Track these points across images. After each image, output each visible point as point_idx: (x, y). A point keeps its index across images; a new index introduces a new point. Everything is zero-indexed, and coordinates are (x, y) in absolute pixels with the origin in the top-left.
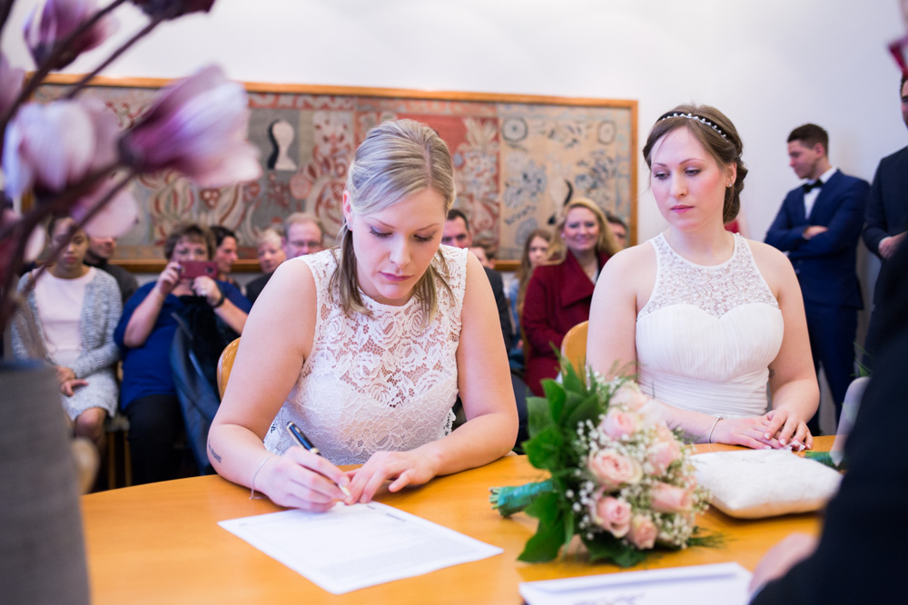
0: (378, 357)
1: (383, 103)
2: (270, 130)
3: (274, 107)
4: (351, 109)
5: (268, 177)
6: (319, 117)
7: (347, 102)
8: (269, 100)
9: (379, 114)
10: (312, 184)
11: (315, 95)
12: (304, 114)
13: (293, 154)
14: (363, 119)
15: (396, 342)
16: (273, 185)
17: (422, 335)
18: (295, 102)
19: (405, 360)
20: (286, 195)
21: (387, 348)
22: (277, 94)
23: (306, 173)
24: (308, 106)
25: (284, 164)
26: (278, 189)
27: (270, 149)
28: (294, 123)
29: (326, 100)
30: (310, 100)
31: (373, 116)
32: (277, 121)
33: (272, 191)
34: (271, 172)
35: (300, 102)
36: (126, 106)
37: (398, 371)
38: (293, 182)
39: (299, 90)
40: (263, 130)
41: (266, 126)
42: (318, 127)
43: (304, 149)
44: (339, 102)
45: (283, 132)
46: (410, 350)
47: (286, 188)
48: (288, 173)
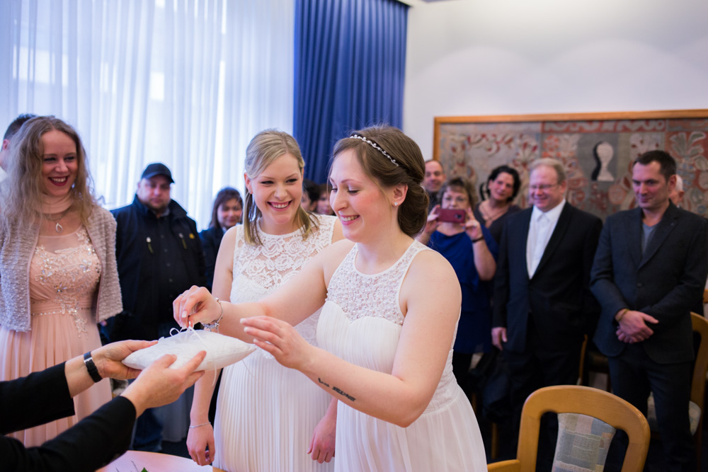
0: (263, 261)
1: (693, 124)
2: (595, 150)
3: (598, 131)
4: (663, 130)
5: (592, 187)
6: (635, 138)
7: (660, 124)
8: (595, 126)
9: (688, 134)
10: (627, 192)
11: (633, 121)
12: (623, 136)
13: (612, 168)
14: (673, 138)
15: (277, 254)
16: (595, 193)
17: (295, 253)
18: (615, 127)
19: (281, 265)
20: (605, 201)
21: (269, 257)
22: (602, 121)
23: (622, 184)
24: (626, 130)
25: (604, 176)
26: (599, 196)
27: (594, 165)
28: (614, 144)
29: (642, 124)
30: (628, 124)
31: (684, 135)
32: (600, 143)
33: (593, 197)
34: (594, 182)
35: (620, 126)
36: (494, 136)
37: (275, 270)
38: (611, 191)
39: (619, 117)
40: (589, 150)
41: (592, 146)
42: (634, 146)
43: (622, 164)
44: (653, 124)
45: (605, 151)
46: (285, 260)
47: (605, 195)
48: (607, 183)
